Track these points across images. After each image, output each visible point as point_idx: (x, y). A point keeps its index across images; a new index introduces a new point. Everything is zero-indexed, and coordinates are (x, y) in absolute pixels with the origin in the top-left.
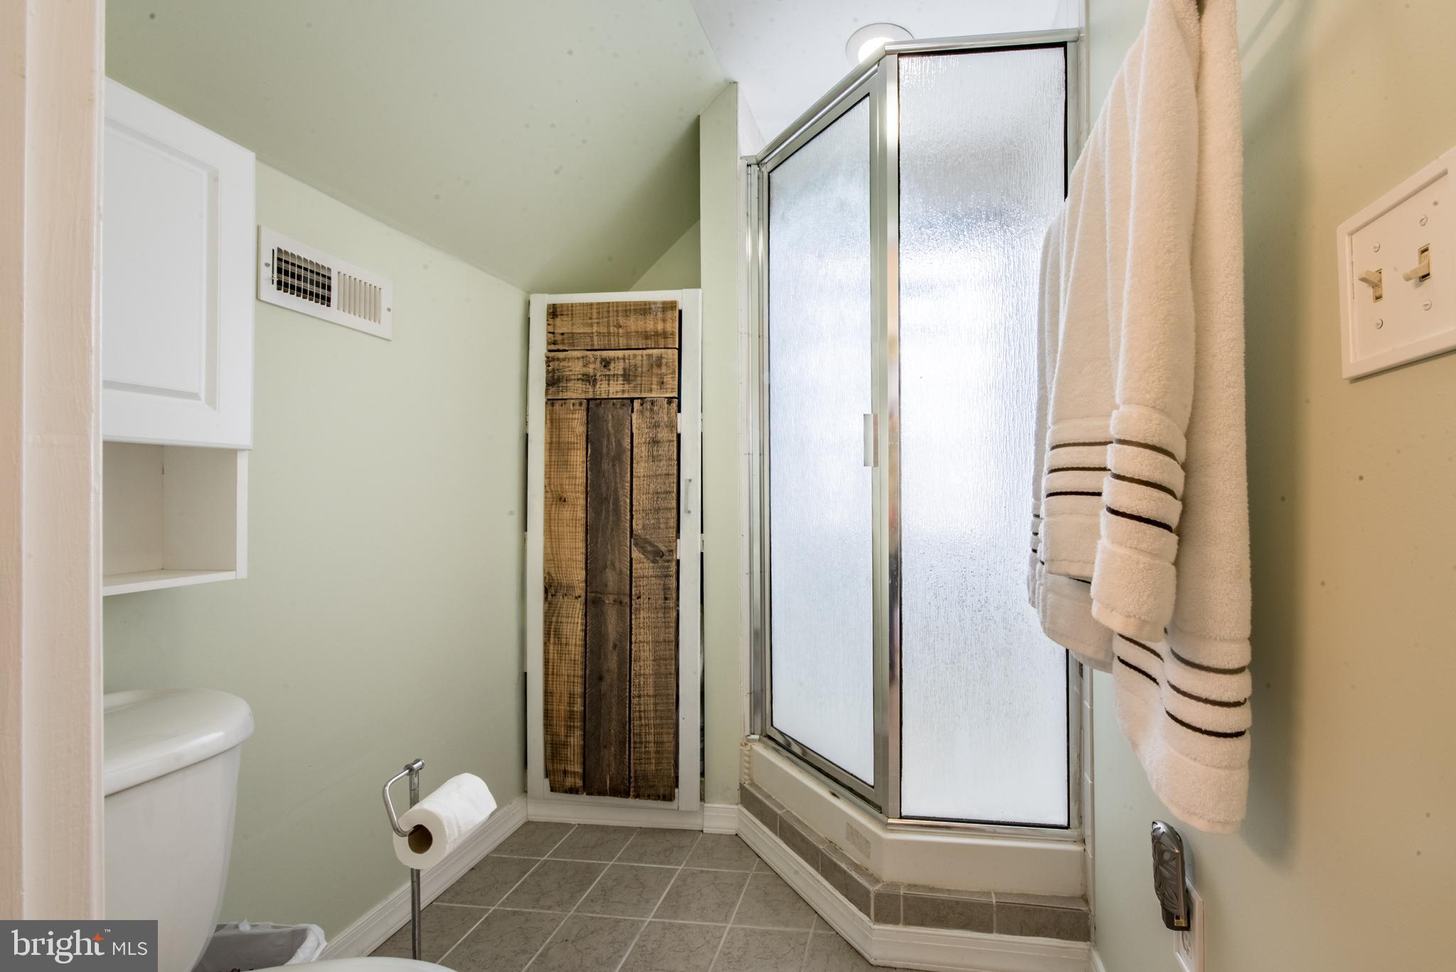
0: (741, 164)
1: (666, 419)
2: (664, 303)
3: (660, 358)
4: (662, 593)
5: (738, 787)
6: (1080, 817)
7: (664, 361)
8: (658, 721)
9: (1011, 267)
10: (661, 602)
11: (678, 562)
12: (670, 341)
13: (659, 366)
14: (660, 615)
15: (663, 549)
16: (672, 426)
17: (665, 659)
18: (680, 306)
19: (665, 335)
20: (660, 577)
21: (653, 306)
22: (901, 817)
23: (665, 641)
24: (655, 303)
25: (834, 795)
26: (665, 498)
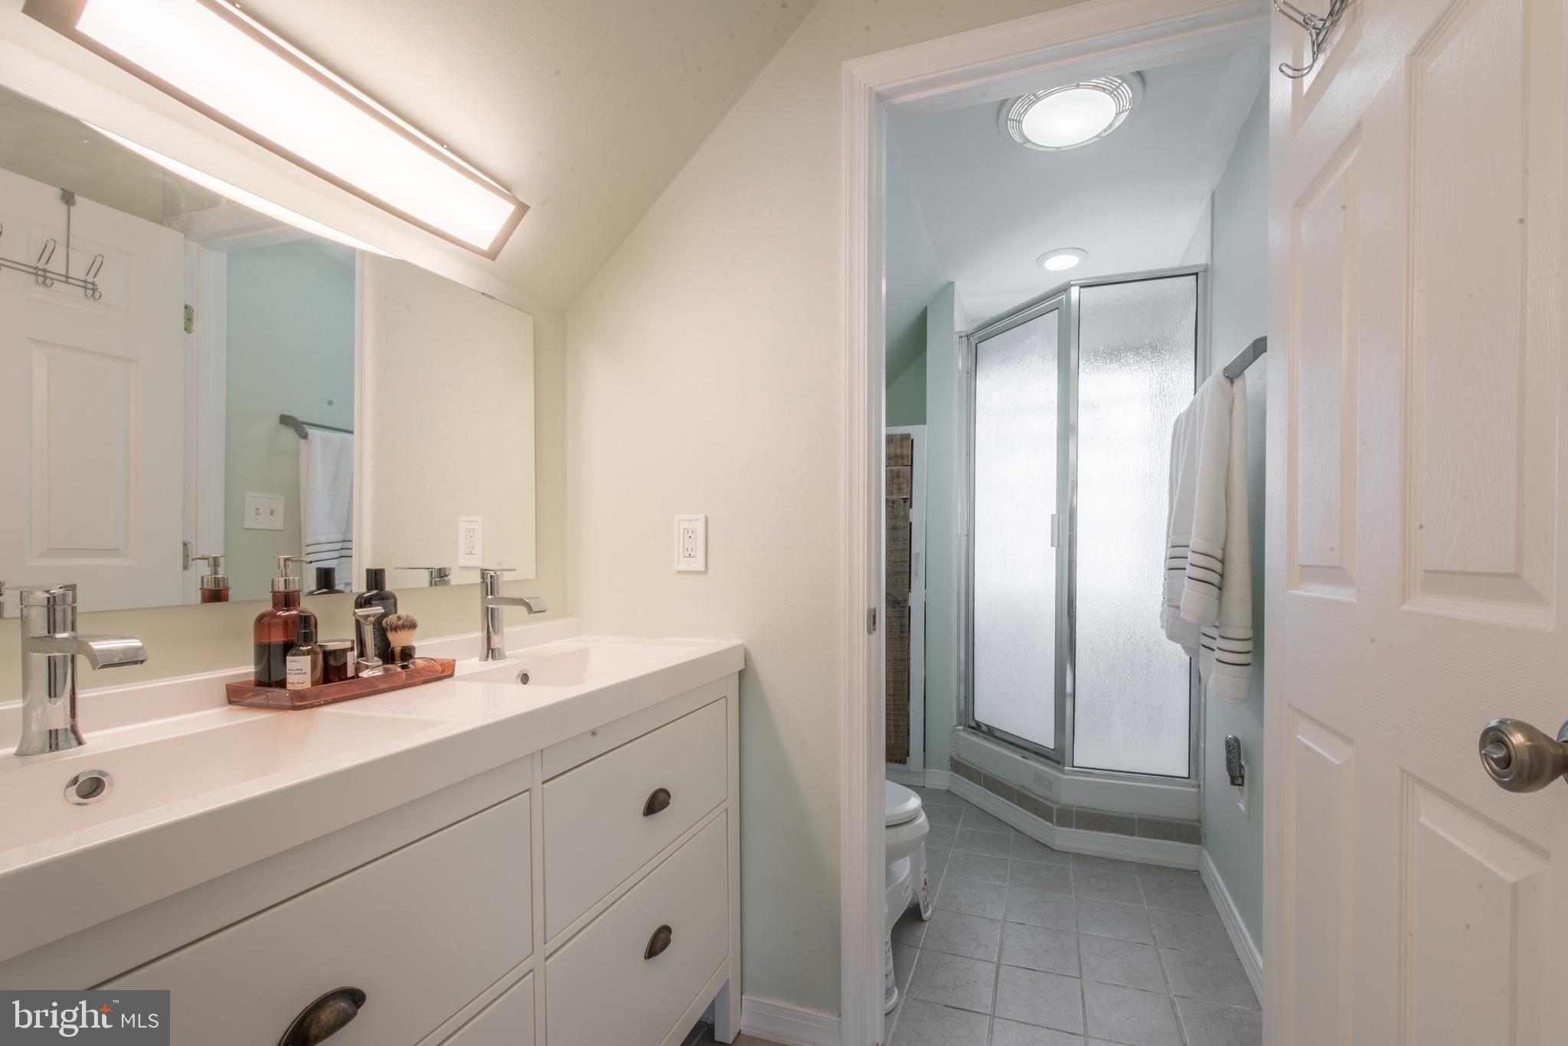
0: (956, 337)
1: (902, 513)
2: (902, 435)
3: (898, 472)
4: (899, 627)
5: (949, 759)
6: (1197, 772)
7: (901, 474)
8: (896, 712)
9: (1156, 419)
10: (898, 634)
11: (910, 608)
12: (905, 460)
13: (898, 477)
14: (898, 642)
15: (900, 599)
16: (906, 517)
17: (901, 672)
18: (912, 437)
19: (902, 457)
20: (898, 617)
21: (894, 438)
22: (1073, 767)
23: (901, 660)
24: (895, 435)
25: (1025, 758)
26: (901, 566)
